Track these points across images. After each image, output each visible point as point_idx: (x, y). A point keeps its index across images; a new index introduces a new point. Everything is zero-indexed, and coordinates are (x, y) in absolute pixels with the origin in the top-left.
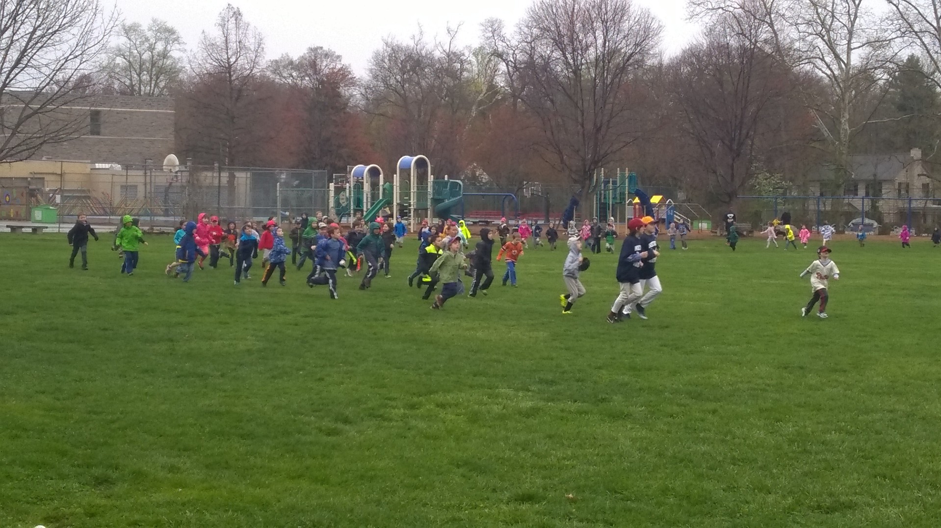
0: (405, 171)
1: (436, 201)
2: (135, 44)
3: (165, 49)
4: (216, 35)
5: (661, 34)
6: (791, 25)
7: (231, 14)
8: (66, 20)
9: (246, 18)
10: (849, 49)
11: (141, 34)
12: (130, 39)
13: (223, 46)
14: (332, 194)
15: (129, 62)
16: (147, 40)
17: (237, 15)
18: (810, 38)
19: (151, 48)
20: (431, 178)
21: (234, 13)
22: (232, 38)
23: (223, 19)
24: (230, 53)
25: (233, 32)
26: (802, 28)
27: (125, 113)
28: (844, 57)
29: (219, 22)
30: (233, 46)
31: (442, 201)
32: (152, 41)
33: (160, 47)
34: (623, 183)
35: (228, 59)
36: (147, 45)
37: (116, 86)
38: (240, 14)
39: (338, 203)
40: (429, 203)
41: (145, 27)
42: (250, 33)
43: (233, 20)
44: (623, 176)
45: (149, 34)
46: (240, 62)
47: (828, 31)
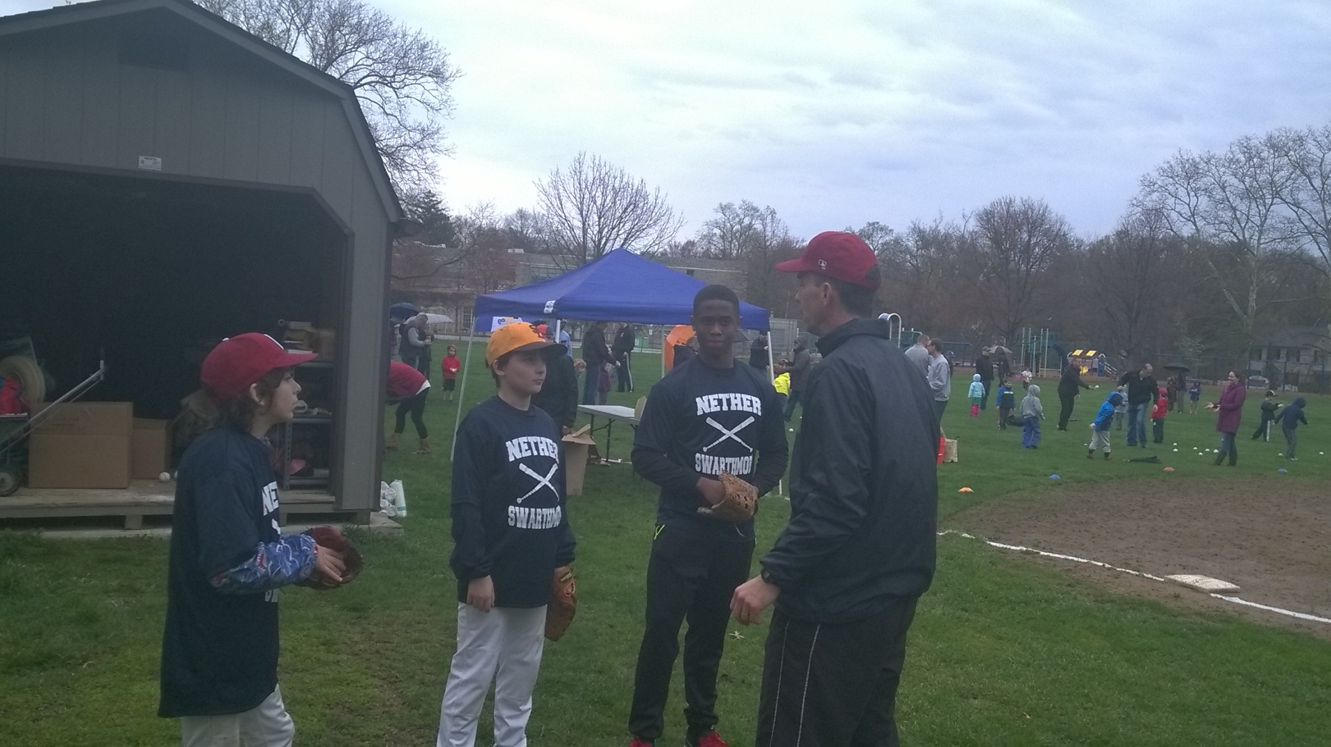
2: (729, 219)
3: (750, 223)
7: (769, 212)
8: (651, 222)
9: (778, 216)
11: (733, 212)
12: (725, 215)
13: (764, 233)
15: (724, 233)
16: (738, 216)
19: (740, 222)
21: (771, 212)
23: (764, 216)
24: (767, 239)
25: (770, 225)
27: (712, 272)
32: (742, 216)
33: (747, 221)
35: (765, 243)
36: (737, 219)
37: (712, 251)
38: (775, 213)
41: (736, 206)
43: (770, 217)
45: (739, 211)
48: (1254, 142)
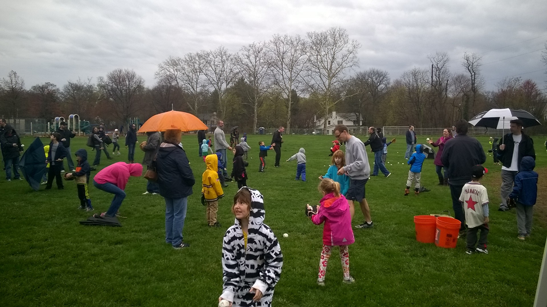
0: (71, 119)
1: (81, 127)
4: (8, 79)
5: (145, 83)
6: (182, 81)
7: (13, 73)
9: (18, 75)
10: (197, 87)
13: (10, 83)
14: (49, 125)
17: (15, 74)
18: (186, 84)
20: (79, 121)
22: (14, 80)
23: (10, 75)
24: (13, 85)
25: (14, 78)
26: (184, 82)
28: (195, 89)
29: (9, 75)
30: (14, 82)
31: (83, 127)
34: (136, 121)
35: (12, 86)
39: (50, 128)
40: (79, 128)
42: (19, 79)
43: (13, 75)
44: (136, 119)
46: (16, 87)
47: (191, 83)
48: (192, 55)
